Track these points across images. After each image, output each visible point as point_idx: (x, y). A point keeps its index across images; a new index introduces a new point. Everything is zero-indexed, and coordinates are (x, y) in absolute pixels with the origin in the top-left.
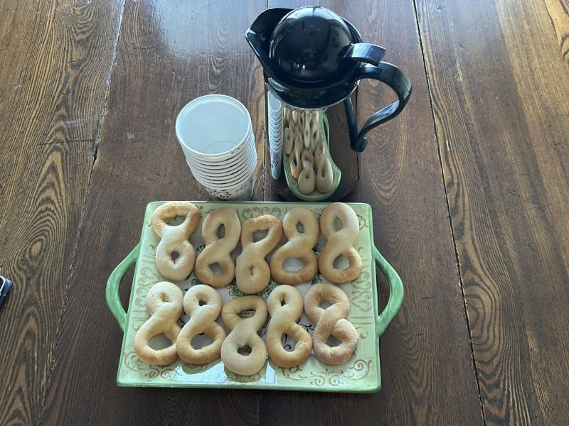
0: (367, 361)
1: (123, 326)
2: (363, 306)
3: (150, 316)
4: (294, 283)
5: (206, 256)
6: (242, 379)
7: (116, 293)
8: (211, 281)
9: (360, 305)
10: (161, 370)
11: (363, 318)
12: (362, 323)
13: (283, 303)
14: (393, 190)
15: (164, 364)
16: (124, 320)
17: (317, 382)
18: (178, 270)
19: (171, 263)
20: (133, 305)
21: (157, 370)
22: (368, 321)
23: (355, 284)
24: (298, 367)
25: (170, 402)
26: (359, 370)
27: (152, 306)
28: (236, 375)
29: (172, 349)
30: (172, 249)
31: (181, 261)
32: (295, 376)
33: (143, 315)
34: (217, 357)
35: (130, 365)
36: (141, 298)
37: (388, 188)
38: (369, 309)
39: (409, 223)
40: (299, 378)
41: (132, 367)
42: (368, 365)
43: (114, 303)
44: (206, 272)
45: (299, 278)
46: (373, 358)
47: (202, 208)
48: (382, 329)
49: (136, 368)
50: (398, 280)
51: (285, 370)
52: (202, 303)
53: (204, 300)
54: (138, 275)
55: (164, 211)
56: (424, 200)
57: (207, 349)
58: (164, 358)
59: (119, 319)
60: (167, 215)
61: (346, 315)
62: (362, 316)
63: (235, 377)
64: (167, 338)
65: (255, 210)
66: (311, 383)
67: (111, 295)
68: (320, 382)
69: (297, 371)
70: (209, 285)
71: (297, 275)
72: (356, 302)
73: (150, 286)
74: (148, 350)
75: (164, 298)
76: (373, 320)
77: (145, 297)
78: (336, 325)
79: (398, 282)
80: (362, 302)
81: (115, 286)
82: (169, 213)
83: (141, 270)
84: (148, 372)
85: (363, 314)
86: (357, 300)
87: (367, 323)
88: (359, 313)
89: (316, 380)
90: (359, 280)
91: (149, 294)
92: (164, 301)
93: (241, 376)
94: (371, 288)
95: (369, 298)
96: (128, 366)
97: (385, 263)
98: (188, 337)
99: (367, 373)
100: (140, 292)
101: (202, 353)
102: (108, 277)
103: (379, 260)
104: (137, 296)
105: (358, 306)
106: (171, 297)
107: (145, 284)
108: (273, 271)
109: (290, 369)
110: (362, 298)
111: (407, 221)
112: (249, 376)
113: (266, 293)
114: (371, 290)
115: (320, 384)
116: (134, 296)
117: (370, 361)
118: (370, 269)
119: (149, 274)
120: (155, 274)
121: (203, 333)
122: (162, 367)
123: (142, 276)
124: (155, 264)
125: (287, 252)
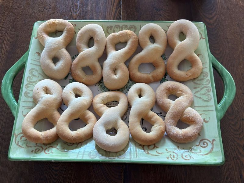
0: (211, 140)
1: (14, 113)
2: (205, 97)
3: (36, 105)
4: (148, 82)
5: (80, 61)
6: (111, 154)
7: (9, 88)
8: (84, 80)
9: (201, 97)
10: (44, 147)
11: (204, 107)
12: (204, 111)
13: (140, 96)
14: (215, 18)
15: (47, 143)
16: (15, 108)
17: (172, 157)
18: (58, 71)
19: (52, 65)
20: (22, 97)
21: (41, 147)
22: (210, 109)
23: (196, 81)
24: (154, 145)
25: (53, 171)
26: (204, 147)
27: (37, 97)
28: (106, 151)
29: (53, 131)
30: (53, 54)
31: (60, 64)
32: (153, 152)
33: (30, 105)
34: (89, 137)
35: (20, 143)
36: (29, 92)
37: (211, 16)
38: (210, 100)
39: (229, 40)
40: (157, 154)
41: (21, 145)
42: (212, 143)
43: (8, 95)
44: (79, 73)
45: (151, 78)
46: (216, 137)
47: (75, 25)
48: (221, 115)
49: (24, 146)
50: (231, 78)
51: (145, 147)
52: (77, 96)
53: (78, 93)
54: (27, 74)
55: (46, 26)
56: (238, 25)
57: (82, 131)
58: (46, 138)
59: (12, 108)
60: (49, 29)
61: (192, 104)
62: (205, 105)
63: (104, 153)
64: (49, 122)
65: (117, 28)
66: (168, 158)
67: (5, 89)
68: (174, 157)
69: (154, 148)
70: (82, 83)
71: (150, 76)
72: (198, 95)
73: (36, 82)
74: (34, 132)
75: (47, 91)
76: (214, 108)
77: (32, 91)
78: (185, 112)
79: (230, 79)
80: (203, 94)
81: (8, 82)
82: (50, 27)
83: (29, 71)
84: (34, 149)
85: (205, 104)
86: (199, 93)
87: (209, 111)
88: (202, 103)
89: (171, 155)
90: (200, 78)
91: (35, 88)
92: (47, 93)
93: (110, 152)
94: (210, 84)
95: (209, 91)
96: (18, 145)
97: (220, 65)
98: (66, 121)
99: (212, 149)
100: (28, 87)
101: (78, 134)
102: (4, 76)
103: (215, 63)
104: (26, 90)
105: (200, 98)
106: (52, 91)
107: (32, 81)
108: (131, 73)
109: (148, 146)
110: (203, 91)
111: (227, 39)
112: (116, 152)
113: (126, 89)
114: (210, 85)
115: (175, 159)
116: (24, 90)
117: (214, 140)
118: (208, 70)
119: (36, 73)
120: (40, 74)
121: (78, 119)
122: (46, 145)
123: (30, 75)
124: (40, 66)
125: (142, 58)
